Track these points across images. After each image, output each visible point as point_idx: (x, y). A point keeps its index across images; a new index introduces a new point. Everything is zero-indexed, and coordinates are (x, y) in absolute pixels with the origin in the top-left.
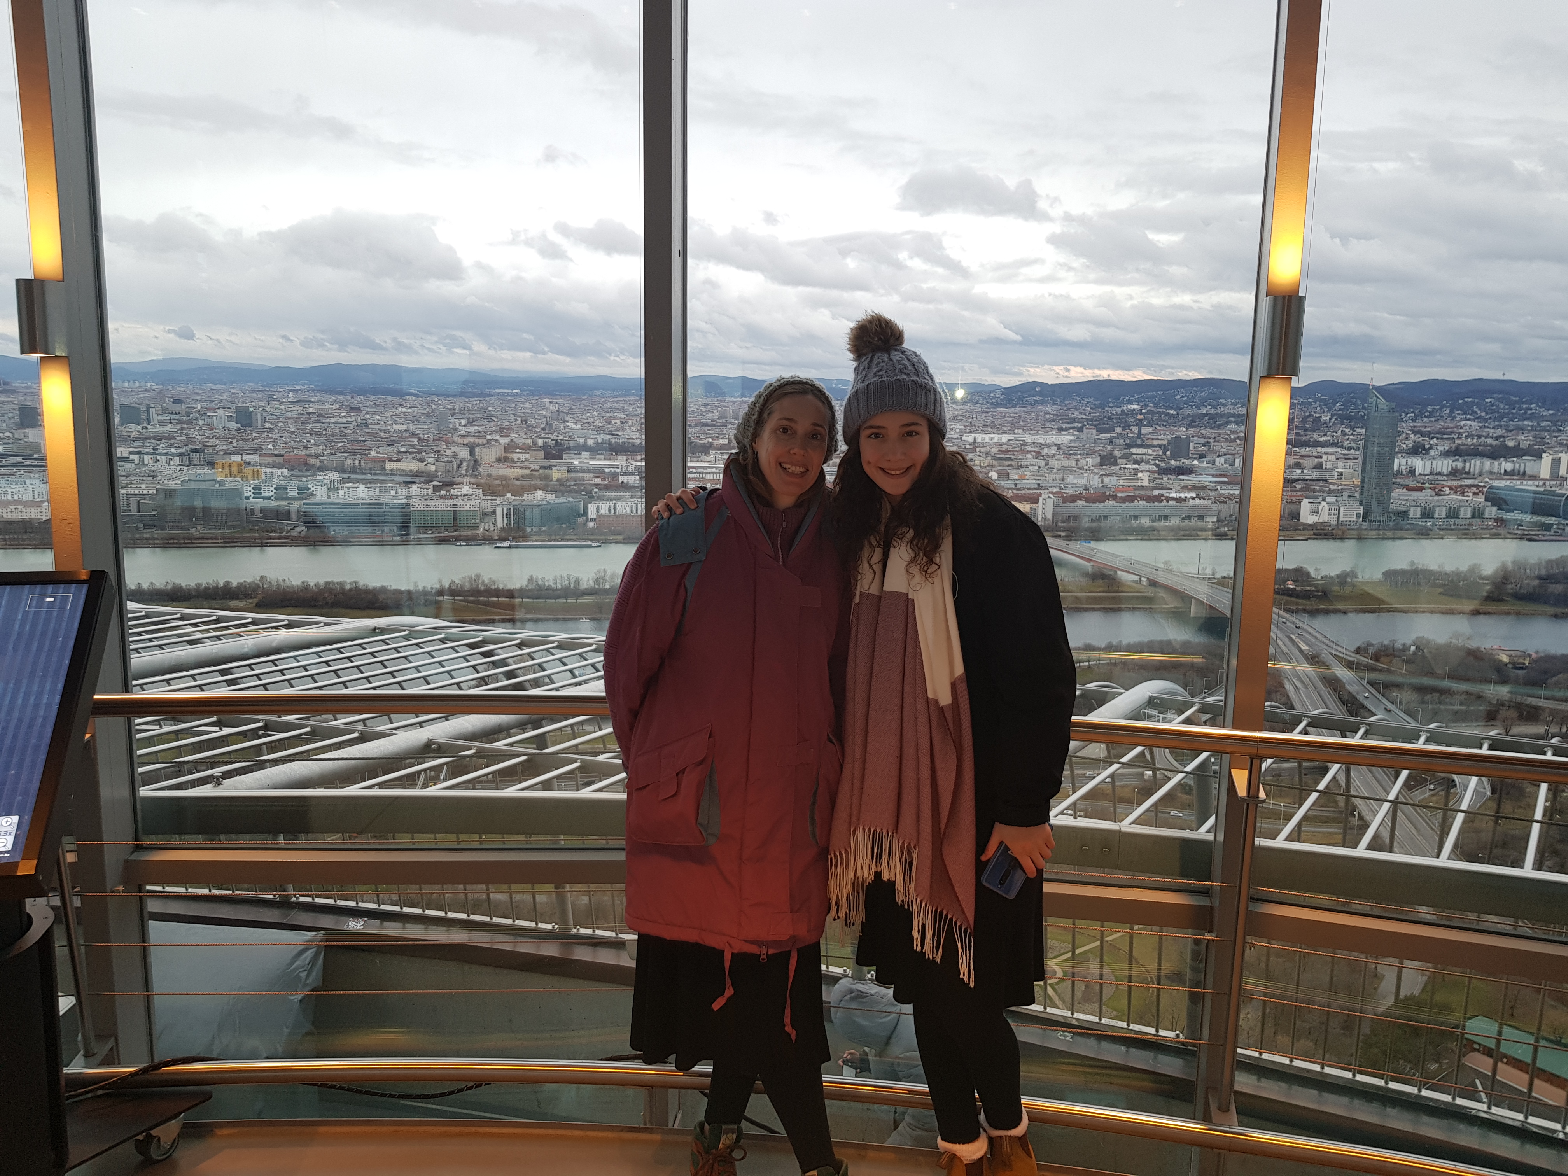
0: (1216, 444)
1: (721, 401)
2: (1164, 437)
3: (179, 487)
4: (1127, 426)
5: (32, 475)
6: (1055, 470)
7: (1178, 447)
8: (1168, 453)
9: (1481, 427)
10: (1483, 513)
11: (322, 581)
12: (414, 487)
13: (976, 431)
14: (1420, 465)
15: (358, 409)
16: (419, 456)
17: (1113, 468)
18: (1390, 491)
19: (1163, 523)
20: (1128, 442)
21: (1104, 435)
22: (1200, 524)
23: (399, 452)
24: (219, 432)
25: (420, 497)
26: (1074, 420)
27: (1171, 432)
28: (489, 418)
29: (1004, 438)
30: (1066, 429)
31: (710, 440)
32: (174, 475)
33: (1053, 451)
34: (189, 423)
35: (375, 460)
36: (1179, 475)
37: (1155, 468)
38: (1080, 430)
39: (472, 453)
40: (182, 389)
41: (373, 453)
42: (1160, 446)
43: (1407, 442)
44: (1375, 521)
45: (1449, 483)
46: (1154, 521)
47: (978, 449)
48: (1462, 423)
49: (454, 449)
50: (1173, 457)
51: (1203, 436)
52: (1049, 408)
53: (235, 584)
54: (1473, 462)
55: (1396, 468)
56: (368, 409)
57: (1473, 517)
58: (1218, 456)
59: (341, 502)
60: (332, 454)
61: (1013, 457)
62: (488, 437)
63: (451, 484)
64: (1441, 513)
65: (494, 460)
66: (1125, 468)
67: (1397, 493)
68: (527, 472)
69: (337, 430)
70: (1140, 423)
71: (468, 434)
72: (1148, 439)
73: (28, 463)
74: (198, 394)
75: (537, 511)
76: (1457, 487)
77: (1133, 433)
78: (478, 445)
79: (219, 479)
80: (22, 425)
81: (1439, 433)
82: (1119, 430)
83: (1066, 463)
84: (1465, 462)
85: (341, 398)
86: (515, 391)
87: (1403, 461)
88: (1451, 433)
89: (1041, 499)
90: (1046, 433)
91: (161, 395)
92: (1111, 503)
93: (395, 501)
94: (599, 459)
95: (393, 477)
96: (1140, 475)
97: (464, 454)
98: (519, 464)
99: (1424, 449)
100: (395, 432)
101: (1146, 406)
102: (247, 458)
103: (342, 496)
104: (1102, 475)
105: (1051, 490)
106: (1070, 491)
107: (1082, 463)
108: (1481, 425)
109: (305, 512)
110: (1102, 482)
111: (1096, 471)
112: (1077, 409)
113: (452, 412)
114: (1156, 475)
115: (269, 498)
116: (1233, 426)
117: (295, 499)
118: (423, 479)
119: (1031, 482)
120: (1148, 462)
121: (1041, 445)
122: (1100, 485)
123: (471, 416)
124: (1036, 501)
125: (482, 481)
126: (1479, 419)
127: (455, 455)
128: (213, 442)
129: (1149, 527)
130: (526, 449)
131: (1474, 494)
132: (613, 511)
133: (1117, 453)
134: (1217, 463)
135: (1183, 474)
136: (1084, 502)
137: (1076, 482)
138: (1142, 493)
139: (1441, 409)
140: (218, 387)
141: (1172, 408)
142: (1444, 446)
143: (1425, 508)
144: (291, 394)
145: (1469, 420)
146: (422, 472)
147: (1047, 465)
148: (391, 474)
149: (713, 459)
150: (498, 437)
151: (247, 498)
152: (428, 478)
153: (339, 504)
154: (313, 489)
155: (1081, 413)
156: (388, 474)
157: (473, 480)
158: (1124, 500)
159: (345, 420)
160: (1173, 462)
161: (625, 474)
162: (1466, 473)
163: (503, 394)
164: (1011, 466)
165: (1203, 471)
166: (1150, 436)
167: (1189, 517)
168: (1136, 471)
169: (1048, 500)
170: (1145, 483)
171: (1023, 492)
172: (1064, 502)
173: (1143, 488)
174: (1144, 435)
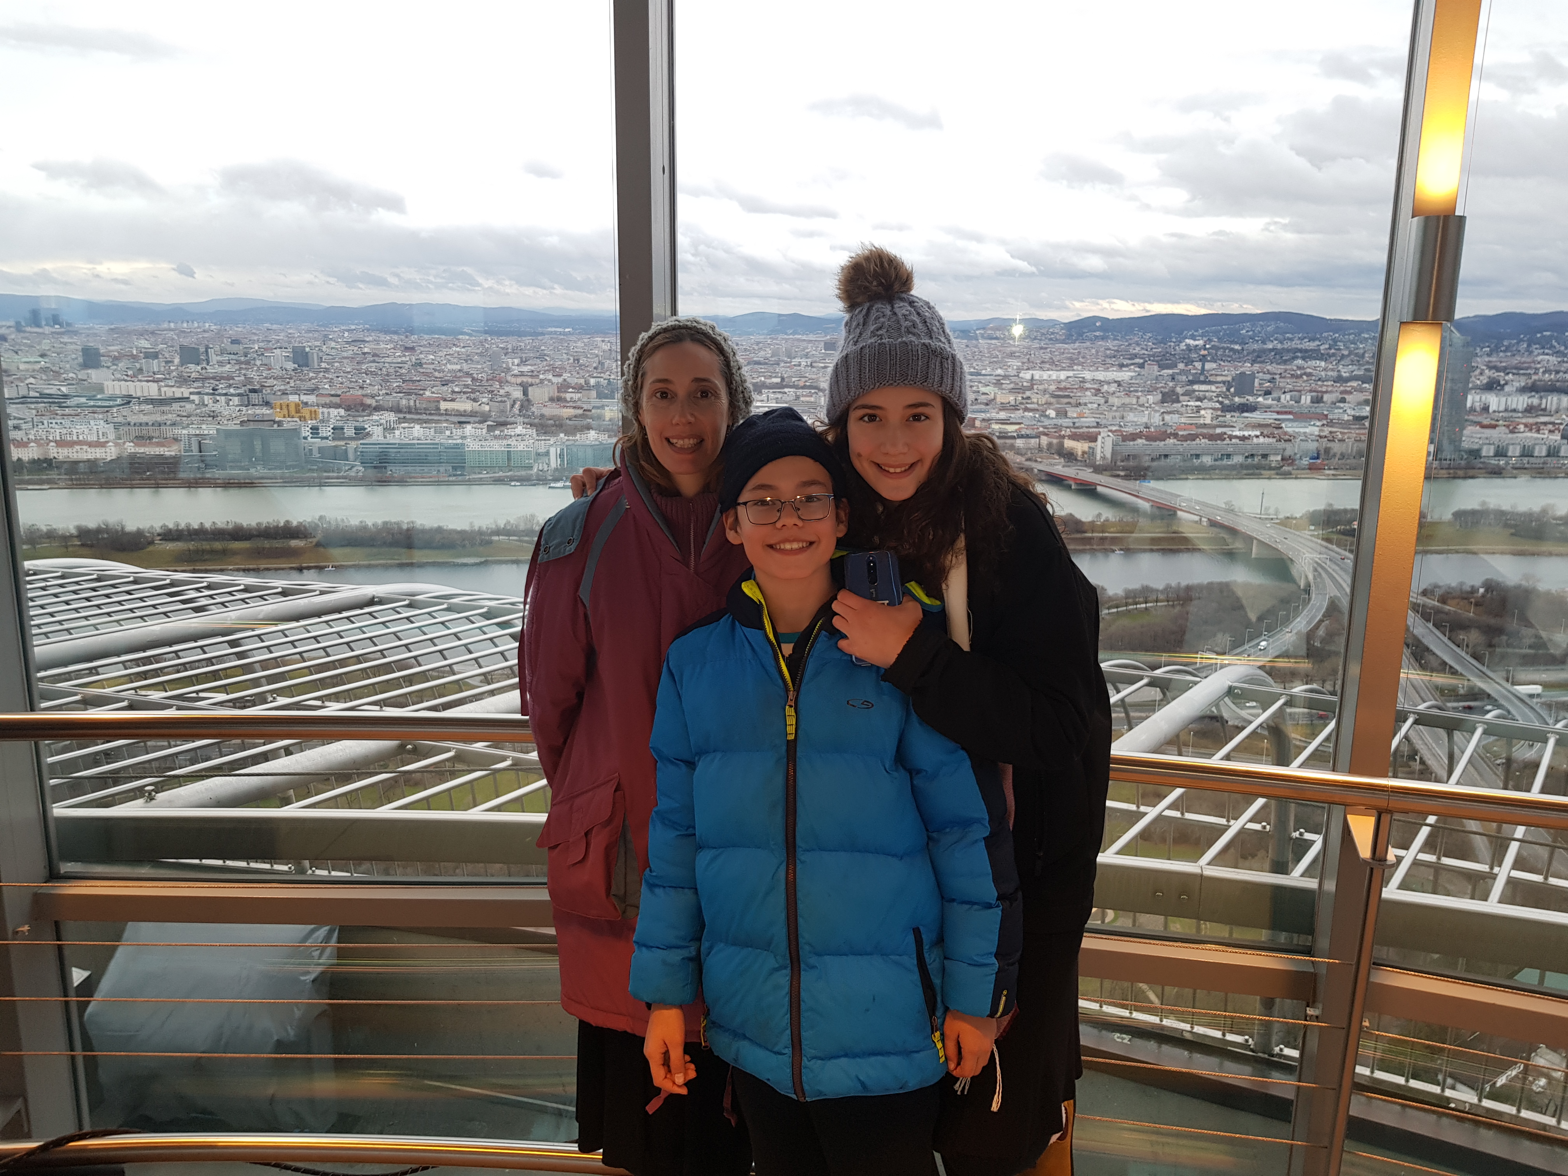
0: (1282, 380)
1: (773, 339)
2: (1229, 372)
3: (238, 427)
4: (1189, 362)
5: (96, 415)
6: (1115, 408)
7: (1243, 384)
8: (1232, 390)
9: (1559, 362)
10: (1558, 452)
11: (380, 521)
12: (469, 427)
13: (1033, 368)
14: (1494, 401)
15: (412, 349)
16: (472, 396)
17: (1175, 405)
18: (1463, 429)
19: (1225, 462)
20: (1191, 378)
21: (1166, 371)
22: (1263, 462)
23: (453, 392)
24: (277, 372)
25: (475, 438)
26: (1135, 356)
27: (1236, 368)
28: (542, 357)
29: (1063, 375)
30: (1127, 366)
31: (763, 379)
32: (234, 415)
33: (1113, 387)
34: (247, 363)
35: (429, 400)
36: (1243, 412)
37: (1218, 405)
38: (1141, 366)
39: (525, 393)
40: (240, 329)
41: (428, 393)
42: (1224, 382)
43: (1481, 378)
44: (1446, 460)
45: (1524, 421)
46: (1216, 460)
47: (1035, 387)
48: (1540, 358)
49: (507, 389)
50: (1238, 393)
51: (1269, 373)
52: (1110, 344)
53: (295, 523)
54: (1549, 398)
55: (1469, 404)
56: (422, 349)
57: (1548, 455)
58: (1284, 392)
59: (397, 442)
60: (387, 394)
61: (1072, 395)
62: (541, 377)
63: (504, 424)
64: (1514, 451)
65: (547, 400)
66: (1187, 406)
67: (1469, 430)
68: (580, 412)
69: (392, 370)
70: (1203, 359)
71: (522, 374)
72: (1212, 375)
73: (92, 403)
74: (255, 334)
75: (589, 451)
76: (1532, 425)
77: (1196, 369)
78: (532, 385)
79: (277, 419)
80: (86, 365)
81: (1516, 368)
82: (1181, 366)
83: (1127, 400)
84: (1541, 398)
85: (396, 337)
86: (567, 330)
87: (1477, 398)
88: (1527, 369)
89: (1100, 438)
90: (1107, 370)
91: (219, 335)
92: (1171, 441)
93: (450, 441)
95: (448, 417)
96: (1203, 412)
97: (518, 394)
98: (571, 404)
99: (1499, 385)
100: (449, 371)
101: (1210, 340)
102: (304, 398)
103: (398, 436)
104: (1163, 413)
105: (1110, 428)
106: (1130, 429)
107: (1142, 400)
108: (1559, 359)
109: (361, 452)
110: (1163, 420)
111: (1157, 408)
112: (1138, 345)
113: (505, 351)
114: (1219, 413)
115: (327, 438)
116: (1300, 362)
117: (351, 439)
118: (477, 419)
119: (1090, 421)
120: (1210, 399)
121: (1101, 382)
122: (1161, 423)
123: (524, 355)
124: (1095, 440)
125: (536, 421)
126: (1557, 353)
127: (508, 394)
128: (271, 382)
129: (1211, 466)
130: (579, 388)
131: (1550, 431)
133: (1179, 390)
134: (1282, 400)
135: (1247, 411)
136: (1144, 441)
137: (1136, 420)
138: (1205, 431)
139: (1518, 343)
140: (274, 327)
141: (1236, 343)
142: (1522, 382)
143: (1498, 446)
144: (346, 334)
145: (1547, 354)
146: (476, 412)
147: (1106, 402)
148: (446, 414)
149: (766, 399)
150: (550, 377)
151: (305, 438)
152: (483, 418)
153: (395, 444)
154: (369, 429)
155: (1143, 349)
156: (442, 414)
157: (526, 420)
158: (1185, 438)
159: (399, 360)
160: (1237, 399)
162: (1542, 410)
163: (555, 333)
164: (1069, 403)
165: (1267, 409)
166: (1213, 372)
167: (1252, 455)
168: (1199, 408)
169: (1107, 438)
170: (1208, 421)
171: (1081, 430)
172: (1123, 441)
173: (1205, 426)
174: (1208, 371)
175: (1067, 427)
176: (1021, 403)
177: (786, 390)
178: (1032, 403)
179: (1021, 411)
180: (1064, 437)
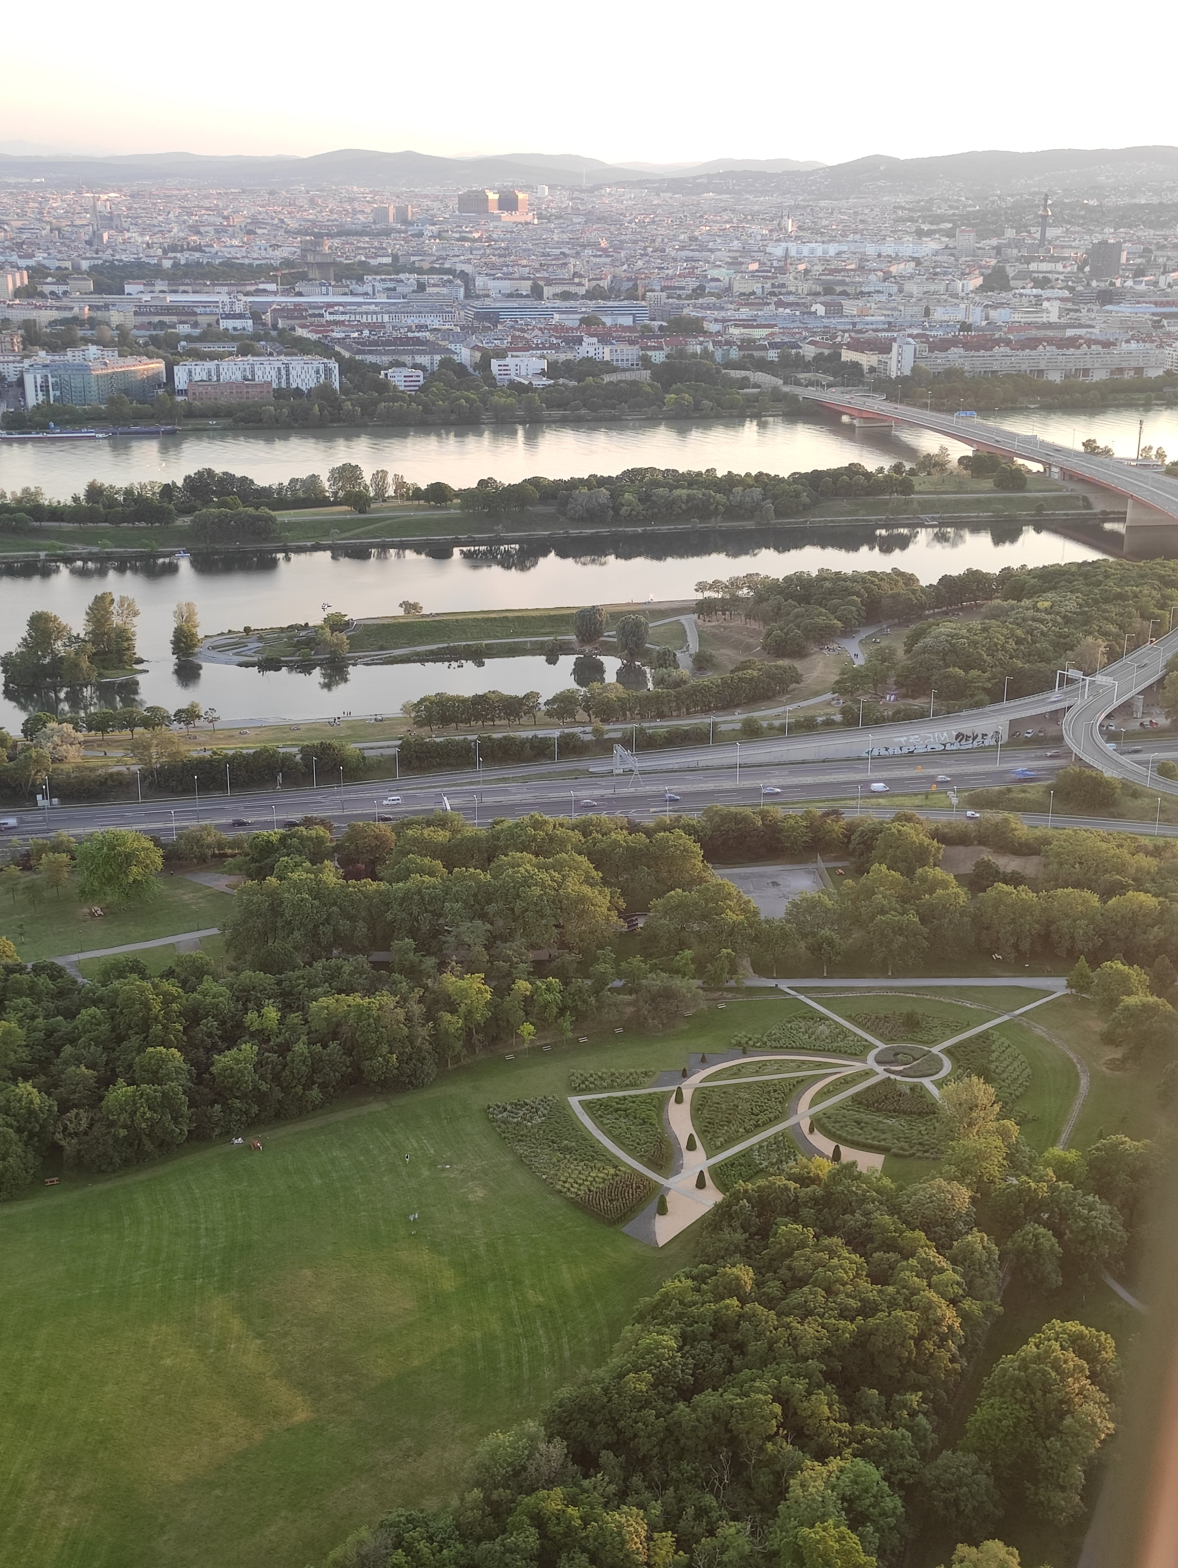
0: (1159, 253)
1: (376, 193)
2: (1081, 242)
4: (1024, 225)
6: (913, 300)
7: (1104, 259)
8: (1087, 269)
13: (788, 238)
17: (1004, 294)
19: (1080, 382)
20: (1025, 251)
21: (987, 241)
22: (1137, 381)
26: (941, 219)
27: (1091, 235)
29: (832, 249)
30: (929, 233)
31: (363, 258)
36: (1103, 304)
37: (1066, 293)
38: (950, 234)
42: (1075, 258)
46: (1066, 379)
50: (1097, 274)
51: (1139, 241)
52: (903, 198)
58: (1164, 273)
61: (847, 279)
66: (1021, 295)
68: (69, 314)
70: (1043, 222)
72: (1056, 247)
75: (90, 379)
77: (1033, 237)
82: (1010, 233)
83: (932, 287)
89: (895, 346)
90: (899, 239)
92: (1001, 350)
94: (185, 292)
96: (1046, 304)
98: (53, 302)
101: (1052, 193)
104: (987, 306)
105: (909, 331)
106: (940, 333)
107: (955, 286)
110: (987, 319)
111: (978, 299)
112: (945, 199)
114: (1070, 305)
119: (879, 320)
120: (1056, 285)
121: (891, 260)
122: (984, 323)
124: (887, 350)
130: (64, 277)
132: (215, 379)
133: (1009, 271)
135: (1110, 303)
136: (961, 350)
137: (947, 318)
138: (1050, 333)
147: (901, 291)
155: (952, 206)
158: (1022, 346)
160: (1095, 284)
161: (228, 316)
164: (844, 293)
165: (1139, 298)
166: (1058, 242)
167: (1121, 370)
168: (1039, 298)
169: (905, 347)
170: (1054, 318)
171: (866, 335)
172: (931, 350)
173: (1049, 326)
174: (1050, 242)
175: (844, 331)
176: (772, 294)
177: (402, 276)
178: (790, 293)
179: (772, 307)
180: (840, 345)
